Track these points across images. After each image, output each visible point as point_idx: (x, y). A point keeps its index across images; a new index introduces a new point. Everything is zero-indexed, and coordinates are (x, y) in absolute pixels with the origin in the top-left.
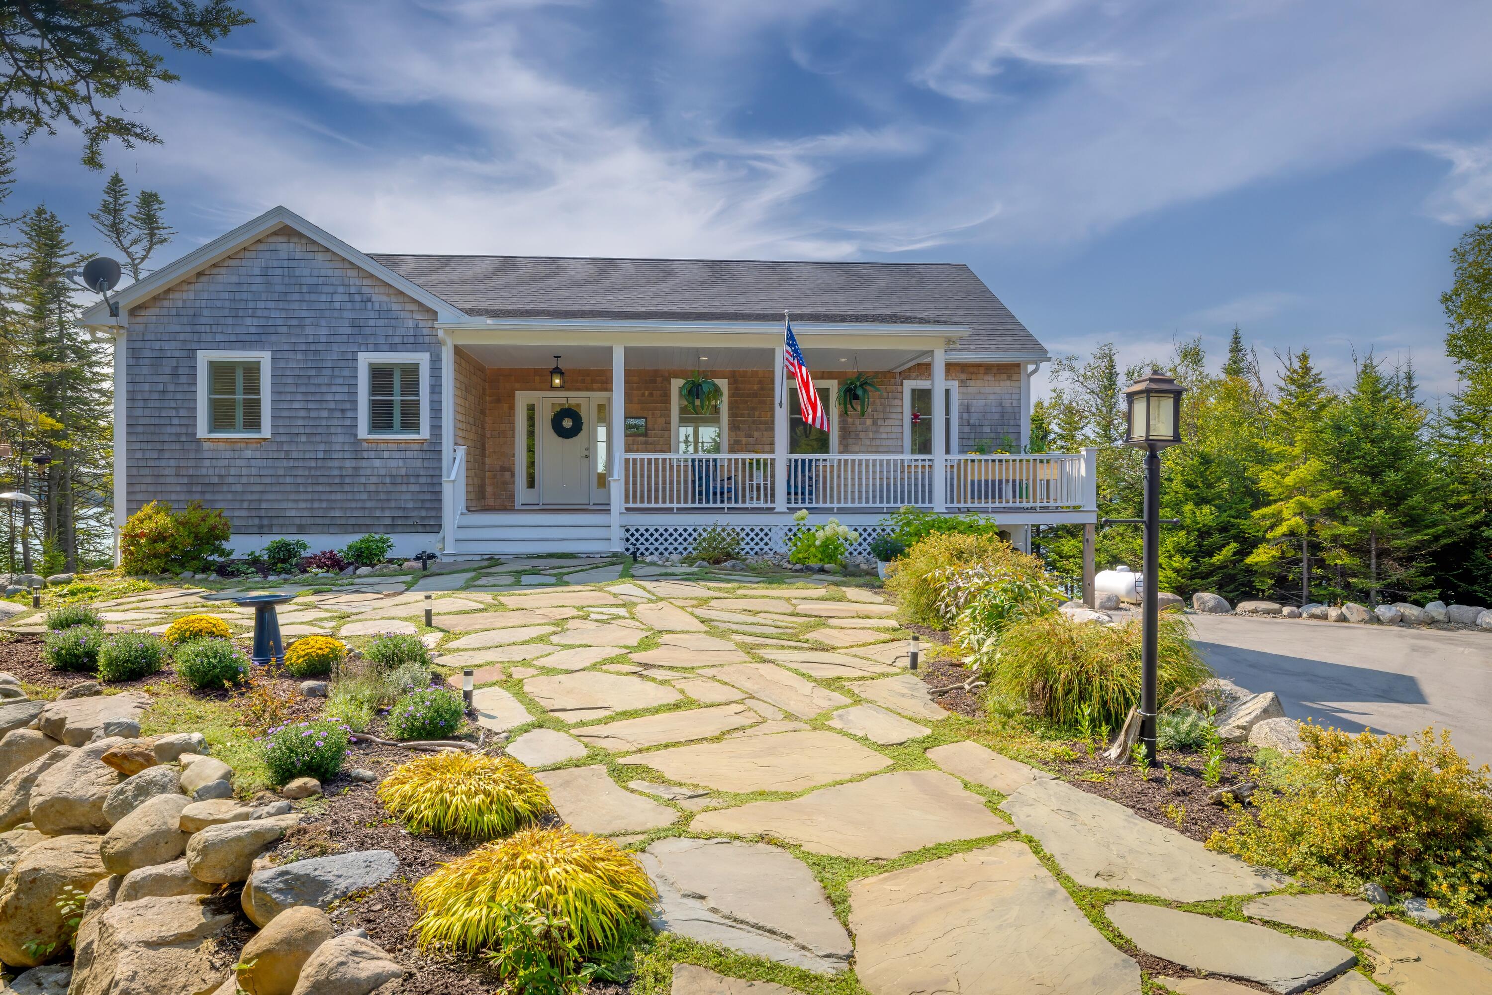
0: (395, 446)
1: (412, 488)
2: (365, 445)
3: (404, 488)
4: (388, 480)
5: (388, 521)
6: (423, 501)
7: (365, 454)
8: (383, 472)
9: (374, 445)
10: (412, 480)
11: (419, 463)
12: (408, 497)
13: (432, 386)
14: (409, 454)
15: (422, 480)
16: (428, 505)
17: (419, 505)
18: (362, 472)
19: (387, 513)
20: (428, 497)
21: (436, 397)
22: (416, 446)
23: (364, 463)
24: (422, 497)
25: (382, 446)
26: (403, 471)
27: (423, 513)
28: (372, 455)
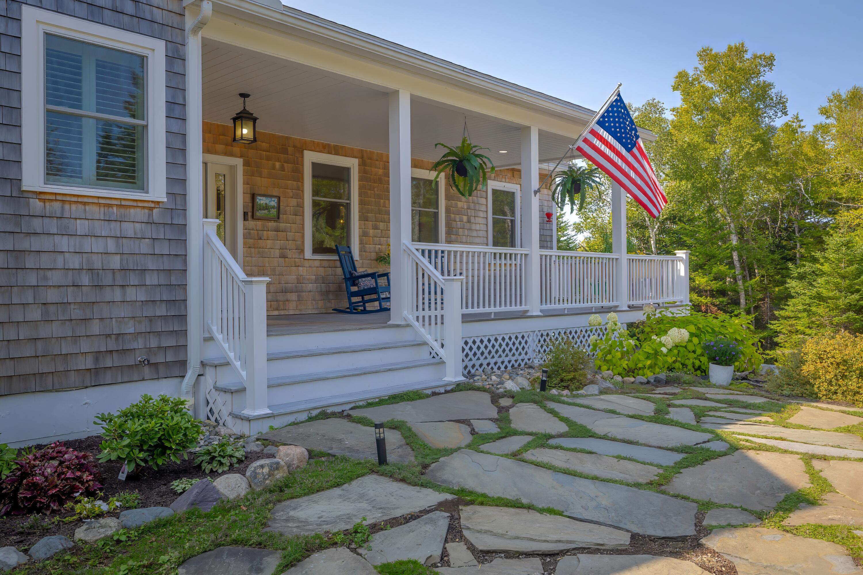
0: (94, 211)
1: (131, 294)
2: (36, 205)
3: (117, 295)
4: (85, 279)
5: (89, 363)
6: (151, 319)
7: (37, 224)
8: (75, 262)
9: (57, 205)
10: (134, 280)
11: (145, 247)
12: (123, 312)
13: (171, 104)
14: (129, 229)
15: (151, 280)
16: (159, 327)
17: (143, 328)
18: (30, 262)
19: (85, 346)
20: (161, 311)
21: (176, 127)
22: (140, 214)
23: (35, 244)
24: (149, 312)
25: (75, 210)
26: (115, 262)
27: (154, 343)
28: (53, 226)
